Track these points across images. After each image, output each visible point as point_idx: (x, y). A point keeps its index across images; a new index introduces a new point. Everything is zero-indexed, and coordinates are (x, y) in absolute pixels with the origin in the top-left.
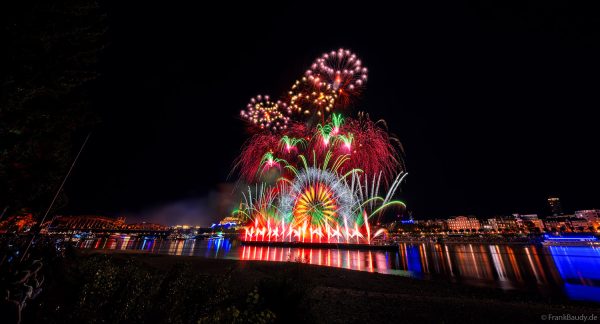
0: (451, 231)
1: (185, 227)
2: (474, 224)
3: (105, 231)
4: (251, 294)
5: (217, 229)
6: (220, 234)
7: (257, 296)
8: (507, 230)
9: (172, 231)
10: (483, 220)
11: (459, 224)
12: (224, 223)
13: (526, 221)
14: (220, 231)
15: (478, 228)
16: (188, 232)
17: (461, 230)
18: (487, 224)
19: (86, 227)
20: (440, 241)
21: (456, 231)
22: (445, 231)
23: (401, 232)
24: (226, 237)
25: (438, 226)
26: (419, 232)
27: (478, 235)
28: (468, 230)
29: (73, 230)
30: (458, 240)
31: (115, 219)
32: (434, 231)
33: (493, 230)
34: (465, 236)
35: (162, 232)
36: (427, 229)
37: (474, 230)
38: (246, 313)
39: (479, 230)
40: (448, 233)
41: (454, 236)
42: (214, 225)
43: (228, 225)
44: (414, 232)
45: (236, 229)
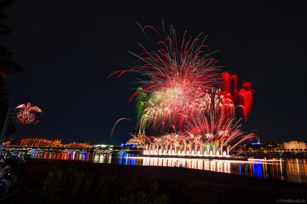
0: (285, 150)
1: (103, 146)
2: (303, 146)
3: (49, 148)
9: (94, 148)
11: (292, 146)
12: (129, 144)
15: (304, 148)
16: (105, 149)
17: (292, 150)
19: (34, 145)
21: (288, 150)
22: (281, 150)
23: (251, 150)
26: (263, 150)
27: (303, 153)
28: (297, 150)
29: (26, 147)
30: (289, 156)
31: (54, 140)
32: (273, 150)
34: (294, 153)
35: (88, 149)
36: (269, 149)
37: (301, 150)
38: (150, 195)
39: (305, 150)
40: (283, 151)
41: (287, 153)
42: (123, 145)
43: (132, 145)
44: (260, 150)
45: (138, 147)
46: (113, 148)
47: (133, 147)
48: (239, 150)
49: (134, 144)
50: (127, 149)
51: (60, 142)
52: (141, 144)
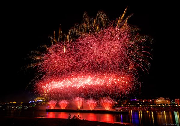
0: (155, 104)
1: (15, 103)
2: (168, 101)
9: (8, 105)
10: (172, 99)
11: (160, 101)
12: (36, 101)
15: (169, 103)
16: (15, 105)
17: (161, 104)
18: (174, 102)
20: (150, 109)
21: (158, 104)
22: (152, 105)
23: (130, 105)
25: (149, 102)
26: (139, 105)
27: (169, 106)
28: (164, 104)
30: (159, 109)
32: (147, 105)
33: (177, 104)
34: (162, 107)
36: (143, 104)
37: (167, 104)
39: (170, 104)
40: (154, 105)
41: (157, 107)
42: (30, 101)
43: (39, 101)
44: (137, 105)
45: (43, 103)
46: (22, 104)
47: (39, 103)
48: (121, 105)
49: (40, 101)
50: (34, 105)
52: (46, 101)
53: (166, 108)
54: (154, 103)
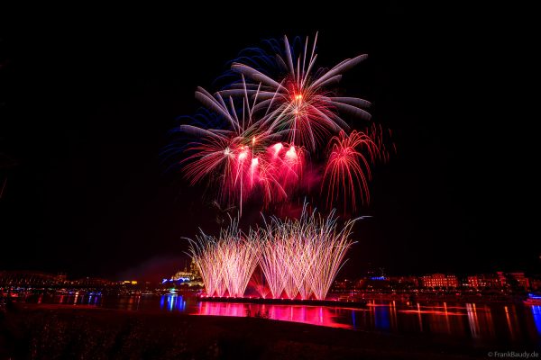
0: (425, 288)
1: (134, 283)
2: (452, 282)
3: (46, 287)
4: (211, 348)
5: (170, 285)
6: (173, 291)
7: (217, 350)
8: (487, 288)
9: (119, 287)
10: (462, 278)
11: (435, 282)
12: (176, 279)
13: (511, 280)
14: (172, 287)
15: (455, 286)
16: (136, 287)
17: (437, 288)
18: (467, 282)
19: (23, 282)
20: (412, 298)
21: (431, 288)
22: (419, 289)
23: (370, 289)
24: (179, 293)
25: (412, 284)
26: (390, 289)
27: (454, 293)
28: (444, 288)
29: (10, 286)
30: (432, 298)
32: (407, 289)
34: (441, 293)
36: (399, 287)
37: (451, 288)
39: (457, 288)
40: (422, 291)
41: (428, 293)
42: (165, 280)
43: (181, 281)
44: (385, 289)
45: (190, 285)
46: (149, 286)
47: (182, 284)
48: (351, 289)
49: (184, 280)
51: (65, 276)
52: (196, 279)
53: (448, 296)
54: (421, 286)
